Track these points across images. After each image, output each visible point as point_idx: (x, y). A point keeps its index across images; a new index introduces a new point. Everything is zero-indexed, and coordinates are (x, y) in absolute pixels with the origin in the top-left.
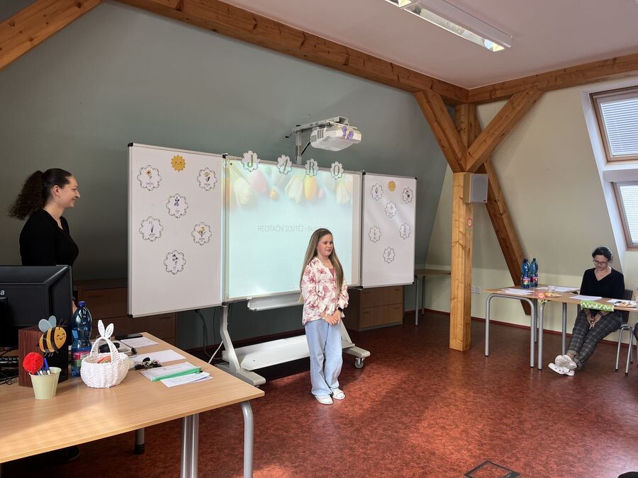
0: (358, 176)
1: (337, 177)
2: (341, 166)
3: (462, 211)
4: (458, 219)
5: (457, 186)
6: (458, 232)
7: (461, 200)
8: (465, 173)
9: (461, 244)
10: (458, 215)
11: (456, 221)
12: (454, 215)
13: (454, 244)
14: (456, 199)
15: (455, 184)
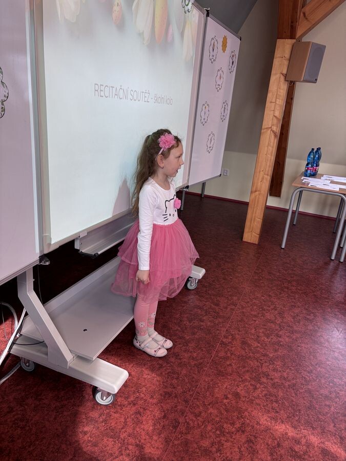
3: (282, 91)
4: (274, 100)
5: (279, 57)
6: (272, 116)
7: (282, 78)
8: (294, 41)
9: (273, 131)
10: (275, 96)
11: (271, 102)
12: (270, 95)
13: (265, 130)
14: (276, 74)
15: (278, 53)
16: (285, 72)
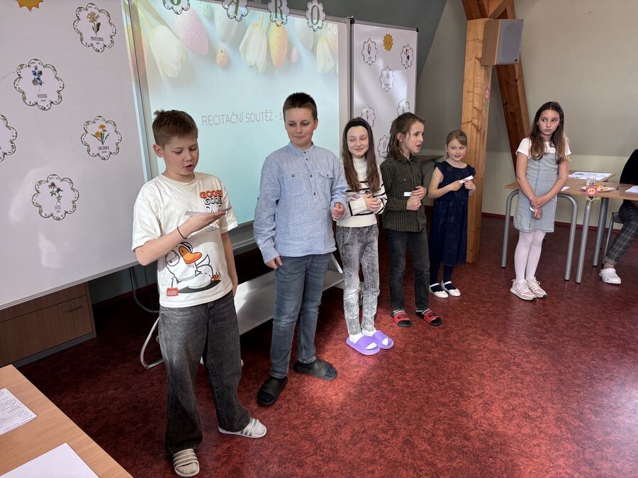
0: (345, 26)
1: (315, 27)
2: (321, 7)
3: (479, 78)
4: (471, 90)
5: (473, 40)
6: (471, 107)
7: (478, 62)
8: (487, 19)
9: (475, 125)
10: (472, 84)
11: (468, 92)
12: (466, 84)
13: (465, 125)
14: (470, 60)
15: (470, 37)
16: (480, 56)
